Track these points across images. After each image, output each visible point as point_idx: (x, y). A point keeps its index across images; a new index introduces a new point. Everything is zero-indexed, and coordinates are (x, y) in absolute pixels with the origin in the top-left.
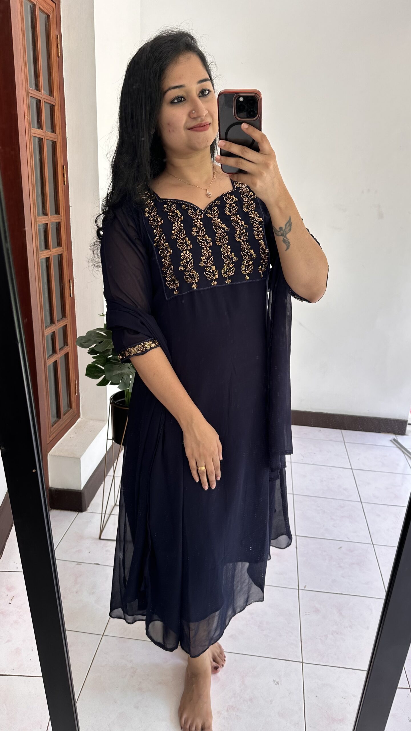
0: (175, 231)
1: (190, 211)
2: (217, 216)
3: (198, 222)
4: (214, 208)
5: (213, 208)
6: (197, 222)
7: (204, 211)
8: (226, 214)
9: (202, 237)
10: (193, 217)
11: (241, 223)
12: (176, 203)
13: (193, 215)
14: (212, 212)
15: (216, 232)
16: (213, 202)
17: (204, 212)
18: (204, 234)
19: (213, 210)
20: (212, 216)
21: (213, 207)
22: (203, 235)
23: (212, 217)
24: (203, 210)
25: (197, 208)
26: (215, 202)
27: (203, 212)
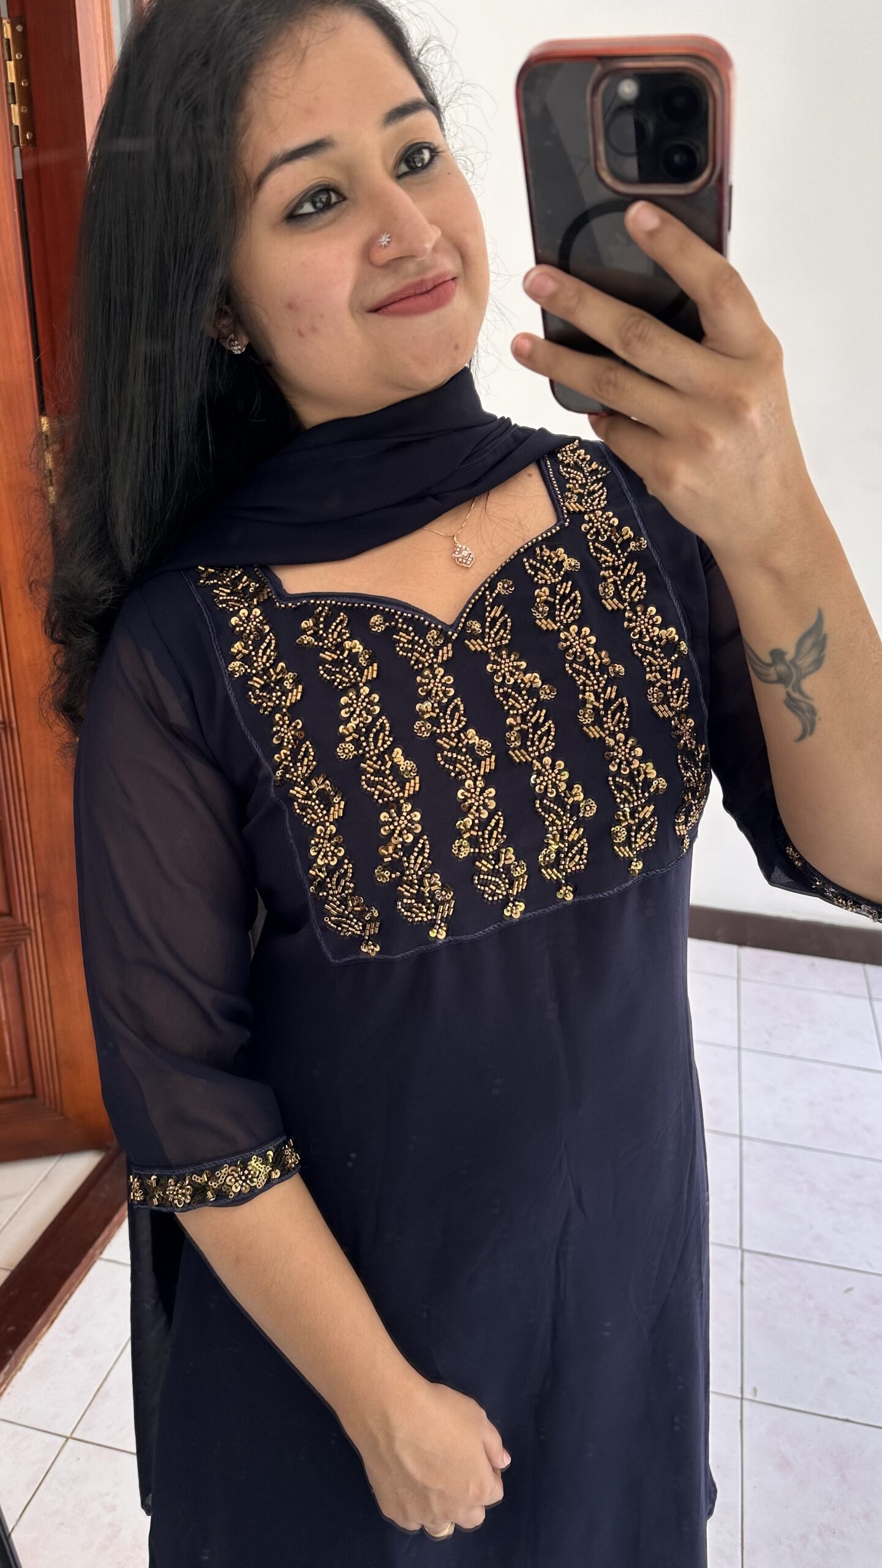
0: (352, 724)
1: (403, 638)
2: (504, 642)
3: (435, 677)
4: (492, 609)
5: (490, 612)
6: (432, 681)
7: (454, 627)
8: (540, 627)
9: (456, 740)
10: (417, 662)
11: (597, 663)
12: (345, 610)
13: (416, 650)
14: (487, 630)
15: (506, 708)
16: (486, 590)
17: (456, 635)
18: (460, 726)
19: (489, 619)
20: (486, 644)
21: (489, 609)
22: (457, 729)
23: (486, 649)
24: (451, 626)
25: (427, 623)
26: (492, 586)
27: (453, 635)
